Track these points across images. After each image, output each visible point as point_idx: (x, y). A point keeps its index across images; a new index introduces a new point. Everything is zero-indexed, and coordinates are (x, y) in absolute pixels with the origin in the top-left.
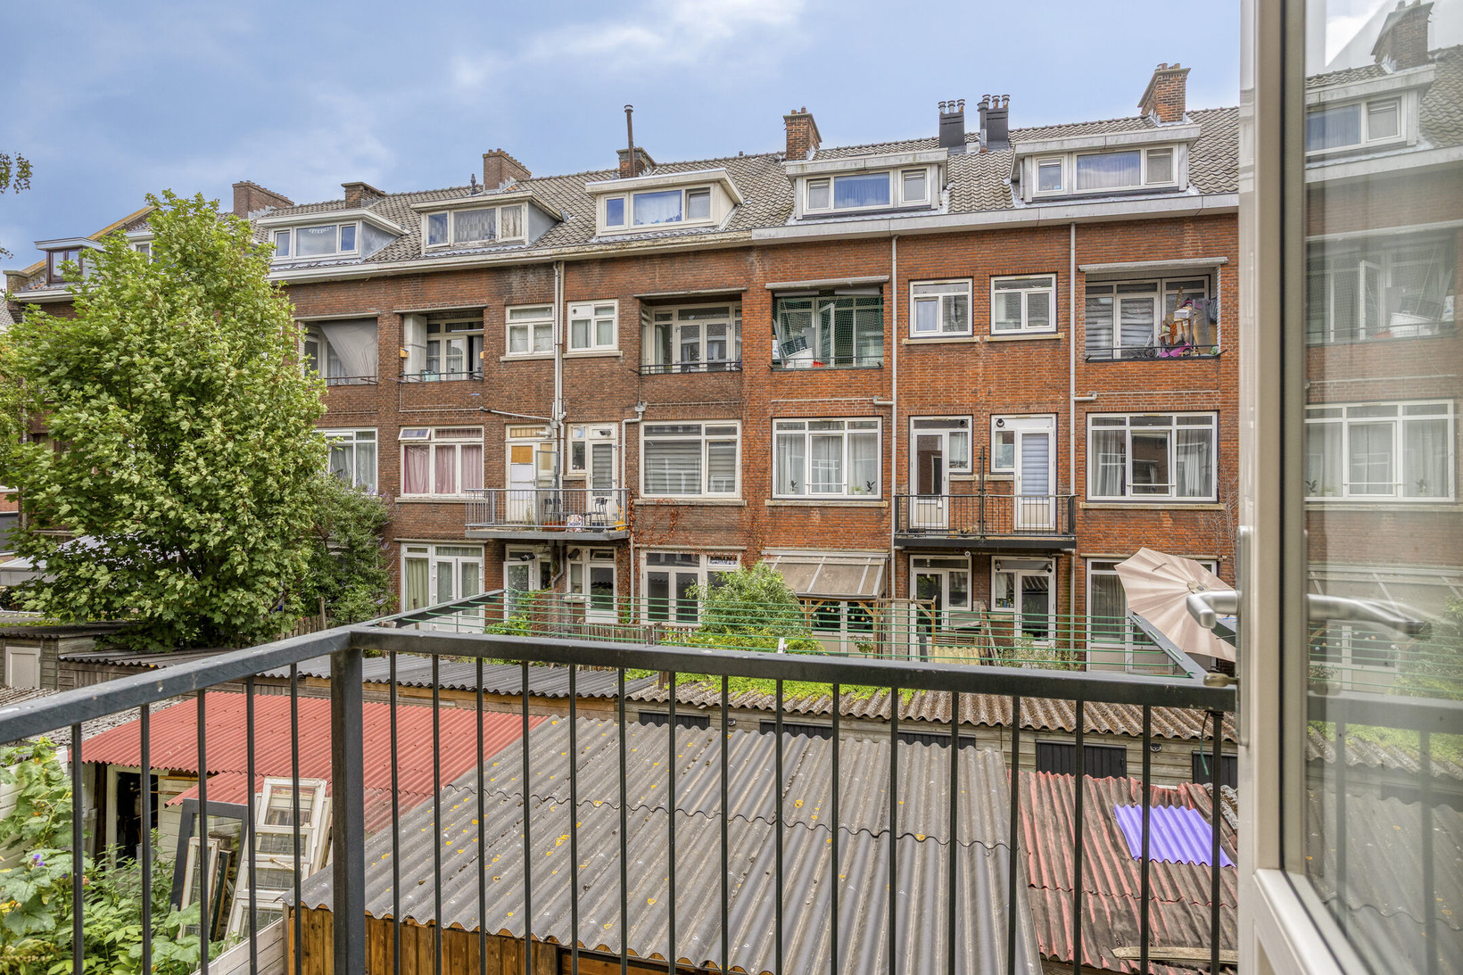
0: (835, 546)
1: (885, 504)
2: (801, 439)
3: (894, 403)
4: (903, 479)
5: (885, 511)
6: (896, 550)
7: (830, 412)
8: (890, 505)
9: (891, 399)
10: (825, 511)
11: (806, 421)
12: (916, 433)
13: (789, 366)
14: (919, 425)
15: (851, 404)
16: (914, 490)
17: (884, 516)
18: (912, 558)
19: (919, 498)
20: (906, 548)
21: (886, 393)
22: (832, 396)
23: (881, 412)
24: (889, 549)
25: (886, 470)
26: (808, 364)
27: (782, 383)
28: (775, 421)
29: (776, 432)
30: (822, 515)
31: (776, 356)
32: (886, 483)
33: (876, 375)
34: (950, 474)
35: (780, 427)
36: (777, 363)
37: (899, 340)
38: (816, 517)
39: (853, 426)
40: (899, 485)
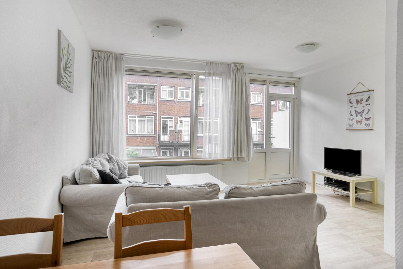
0: (143, 146)
1: (155, 136)
2: (135, 120)
3: (157, 113)
4: (159, 130)
5: (155, 137)
6: (158, 146)
7: (142, 114)
8: (156, 136)
9: (157, 112)
10: (141, 137)
11: (137, 116)
12: (162, 120)
13: (133, 103)
14: (163, 118)
15: (147, 113)
16: (161, 132)
17: (155, 138)
18: (161, 148)
19: (162, 134)
20: (160, 145)
21: (156, 111)
22: (143, 111)
23: (155, 115)
24: (156, 146)
25: (155, 128)
26: (137, 103)
27: (130, 107)
28: (129, 116)
29: (129, 118)
30: (140, 138)
31: (129, 100)
32: (155, 131)
33: (154, 106)
34: (169, 129)
35: (130, 117)
36: (129, 102)
37: (159, 99)
38: (139, 139)
39: (148, 117)
40: (158, 131)
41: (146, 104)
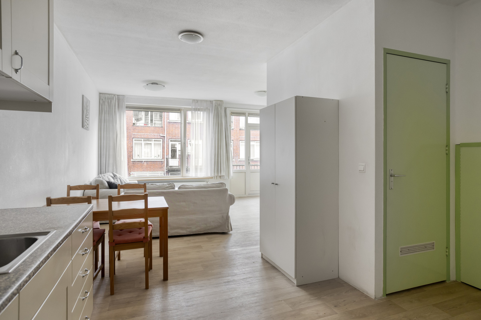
0: (150, 171)
1: (163, 160)
2: (141, 144)
3: (165, 136)
4: (168, 154)
5: (163, 162)
6: (166, 171)
7: (149, 137)
8: (164, 160)
9: (165, 135)
10: (148, 162)
11: (143, 139)
12: (170, 143)
13: (137, 125)
14: (171, 141)
15: (154, 135)
16: (170, 157)
17: (163, 163)
18: (170, 173)
19: (171, 158)
20: (168, 171)
21: (164, 133)
22: (150, 133)
23: (162, 138)
24: (164, 171)
25: (163, 152)
26: (143, 125)
27: (136, 129)
28: (134, 139)
29: (134, 142)
30: (147, 163)
31: (134, 122)
32: (163, 155)
33: (161, 129)
34: (179, 153)
35: (135, 140)
36: (134, 124)
37: (167, 120)
38: (145, 164)
39: (155, 141)
40: (166, 156)
41: (153, 126)
